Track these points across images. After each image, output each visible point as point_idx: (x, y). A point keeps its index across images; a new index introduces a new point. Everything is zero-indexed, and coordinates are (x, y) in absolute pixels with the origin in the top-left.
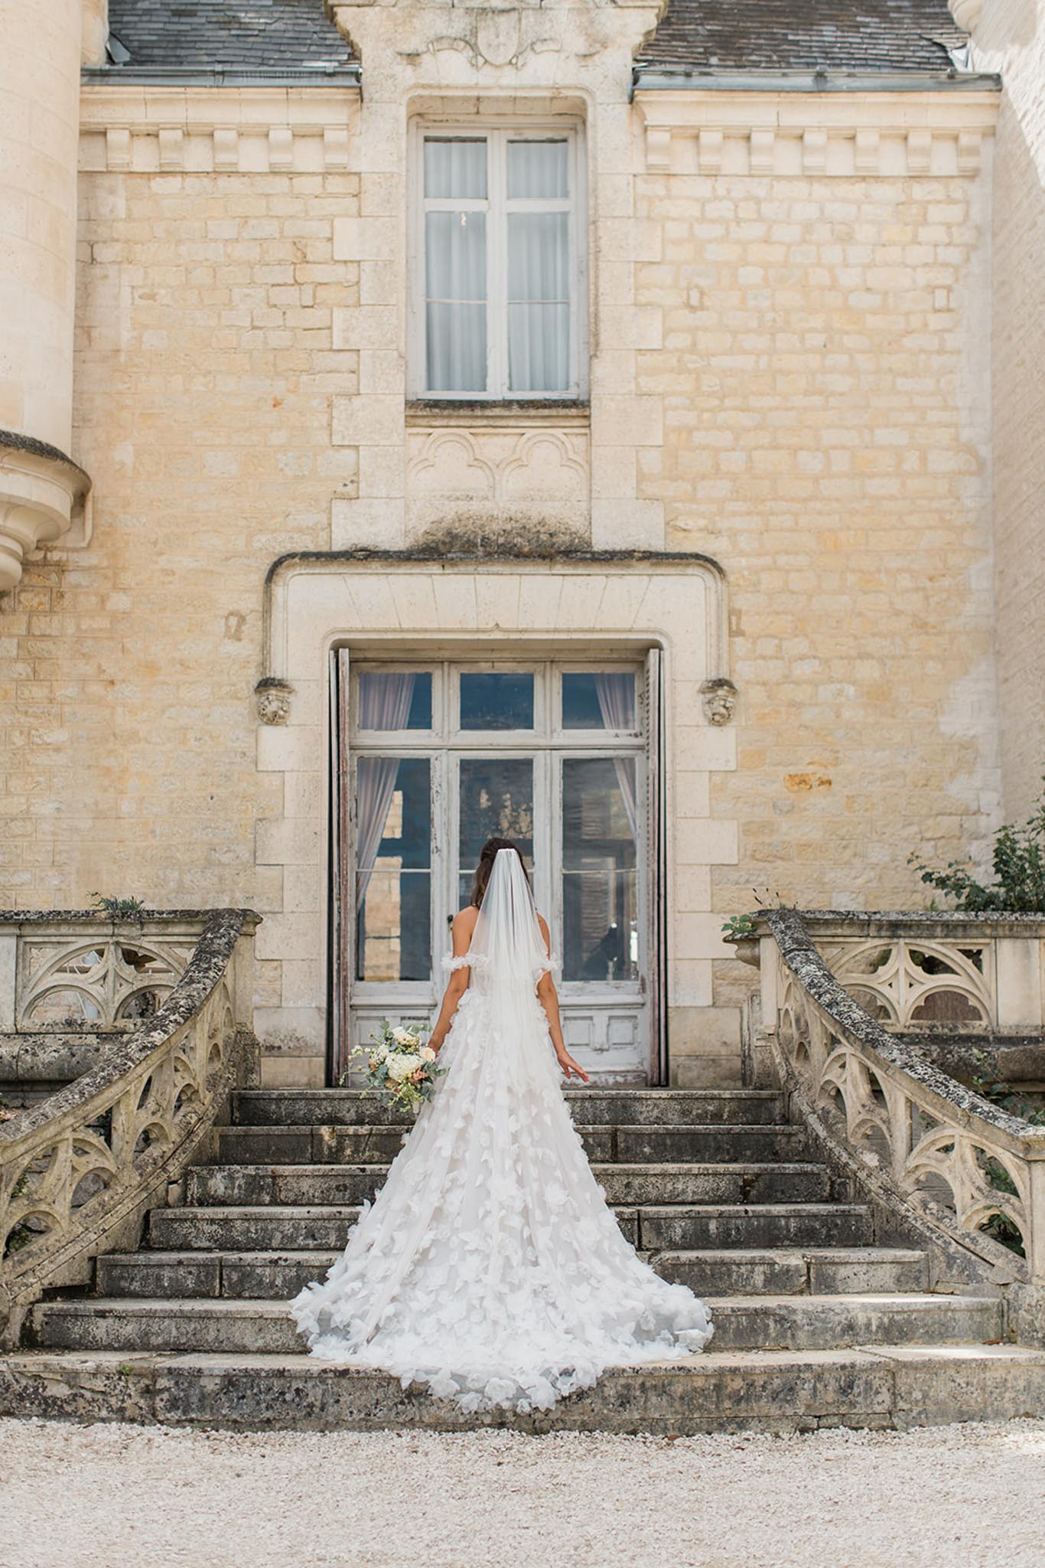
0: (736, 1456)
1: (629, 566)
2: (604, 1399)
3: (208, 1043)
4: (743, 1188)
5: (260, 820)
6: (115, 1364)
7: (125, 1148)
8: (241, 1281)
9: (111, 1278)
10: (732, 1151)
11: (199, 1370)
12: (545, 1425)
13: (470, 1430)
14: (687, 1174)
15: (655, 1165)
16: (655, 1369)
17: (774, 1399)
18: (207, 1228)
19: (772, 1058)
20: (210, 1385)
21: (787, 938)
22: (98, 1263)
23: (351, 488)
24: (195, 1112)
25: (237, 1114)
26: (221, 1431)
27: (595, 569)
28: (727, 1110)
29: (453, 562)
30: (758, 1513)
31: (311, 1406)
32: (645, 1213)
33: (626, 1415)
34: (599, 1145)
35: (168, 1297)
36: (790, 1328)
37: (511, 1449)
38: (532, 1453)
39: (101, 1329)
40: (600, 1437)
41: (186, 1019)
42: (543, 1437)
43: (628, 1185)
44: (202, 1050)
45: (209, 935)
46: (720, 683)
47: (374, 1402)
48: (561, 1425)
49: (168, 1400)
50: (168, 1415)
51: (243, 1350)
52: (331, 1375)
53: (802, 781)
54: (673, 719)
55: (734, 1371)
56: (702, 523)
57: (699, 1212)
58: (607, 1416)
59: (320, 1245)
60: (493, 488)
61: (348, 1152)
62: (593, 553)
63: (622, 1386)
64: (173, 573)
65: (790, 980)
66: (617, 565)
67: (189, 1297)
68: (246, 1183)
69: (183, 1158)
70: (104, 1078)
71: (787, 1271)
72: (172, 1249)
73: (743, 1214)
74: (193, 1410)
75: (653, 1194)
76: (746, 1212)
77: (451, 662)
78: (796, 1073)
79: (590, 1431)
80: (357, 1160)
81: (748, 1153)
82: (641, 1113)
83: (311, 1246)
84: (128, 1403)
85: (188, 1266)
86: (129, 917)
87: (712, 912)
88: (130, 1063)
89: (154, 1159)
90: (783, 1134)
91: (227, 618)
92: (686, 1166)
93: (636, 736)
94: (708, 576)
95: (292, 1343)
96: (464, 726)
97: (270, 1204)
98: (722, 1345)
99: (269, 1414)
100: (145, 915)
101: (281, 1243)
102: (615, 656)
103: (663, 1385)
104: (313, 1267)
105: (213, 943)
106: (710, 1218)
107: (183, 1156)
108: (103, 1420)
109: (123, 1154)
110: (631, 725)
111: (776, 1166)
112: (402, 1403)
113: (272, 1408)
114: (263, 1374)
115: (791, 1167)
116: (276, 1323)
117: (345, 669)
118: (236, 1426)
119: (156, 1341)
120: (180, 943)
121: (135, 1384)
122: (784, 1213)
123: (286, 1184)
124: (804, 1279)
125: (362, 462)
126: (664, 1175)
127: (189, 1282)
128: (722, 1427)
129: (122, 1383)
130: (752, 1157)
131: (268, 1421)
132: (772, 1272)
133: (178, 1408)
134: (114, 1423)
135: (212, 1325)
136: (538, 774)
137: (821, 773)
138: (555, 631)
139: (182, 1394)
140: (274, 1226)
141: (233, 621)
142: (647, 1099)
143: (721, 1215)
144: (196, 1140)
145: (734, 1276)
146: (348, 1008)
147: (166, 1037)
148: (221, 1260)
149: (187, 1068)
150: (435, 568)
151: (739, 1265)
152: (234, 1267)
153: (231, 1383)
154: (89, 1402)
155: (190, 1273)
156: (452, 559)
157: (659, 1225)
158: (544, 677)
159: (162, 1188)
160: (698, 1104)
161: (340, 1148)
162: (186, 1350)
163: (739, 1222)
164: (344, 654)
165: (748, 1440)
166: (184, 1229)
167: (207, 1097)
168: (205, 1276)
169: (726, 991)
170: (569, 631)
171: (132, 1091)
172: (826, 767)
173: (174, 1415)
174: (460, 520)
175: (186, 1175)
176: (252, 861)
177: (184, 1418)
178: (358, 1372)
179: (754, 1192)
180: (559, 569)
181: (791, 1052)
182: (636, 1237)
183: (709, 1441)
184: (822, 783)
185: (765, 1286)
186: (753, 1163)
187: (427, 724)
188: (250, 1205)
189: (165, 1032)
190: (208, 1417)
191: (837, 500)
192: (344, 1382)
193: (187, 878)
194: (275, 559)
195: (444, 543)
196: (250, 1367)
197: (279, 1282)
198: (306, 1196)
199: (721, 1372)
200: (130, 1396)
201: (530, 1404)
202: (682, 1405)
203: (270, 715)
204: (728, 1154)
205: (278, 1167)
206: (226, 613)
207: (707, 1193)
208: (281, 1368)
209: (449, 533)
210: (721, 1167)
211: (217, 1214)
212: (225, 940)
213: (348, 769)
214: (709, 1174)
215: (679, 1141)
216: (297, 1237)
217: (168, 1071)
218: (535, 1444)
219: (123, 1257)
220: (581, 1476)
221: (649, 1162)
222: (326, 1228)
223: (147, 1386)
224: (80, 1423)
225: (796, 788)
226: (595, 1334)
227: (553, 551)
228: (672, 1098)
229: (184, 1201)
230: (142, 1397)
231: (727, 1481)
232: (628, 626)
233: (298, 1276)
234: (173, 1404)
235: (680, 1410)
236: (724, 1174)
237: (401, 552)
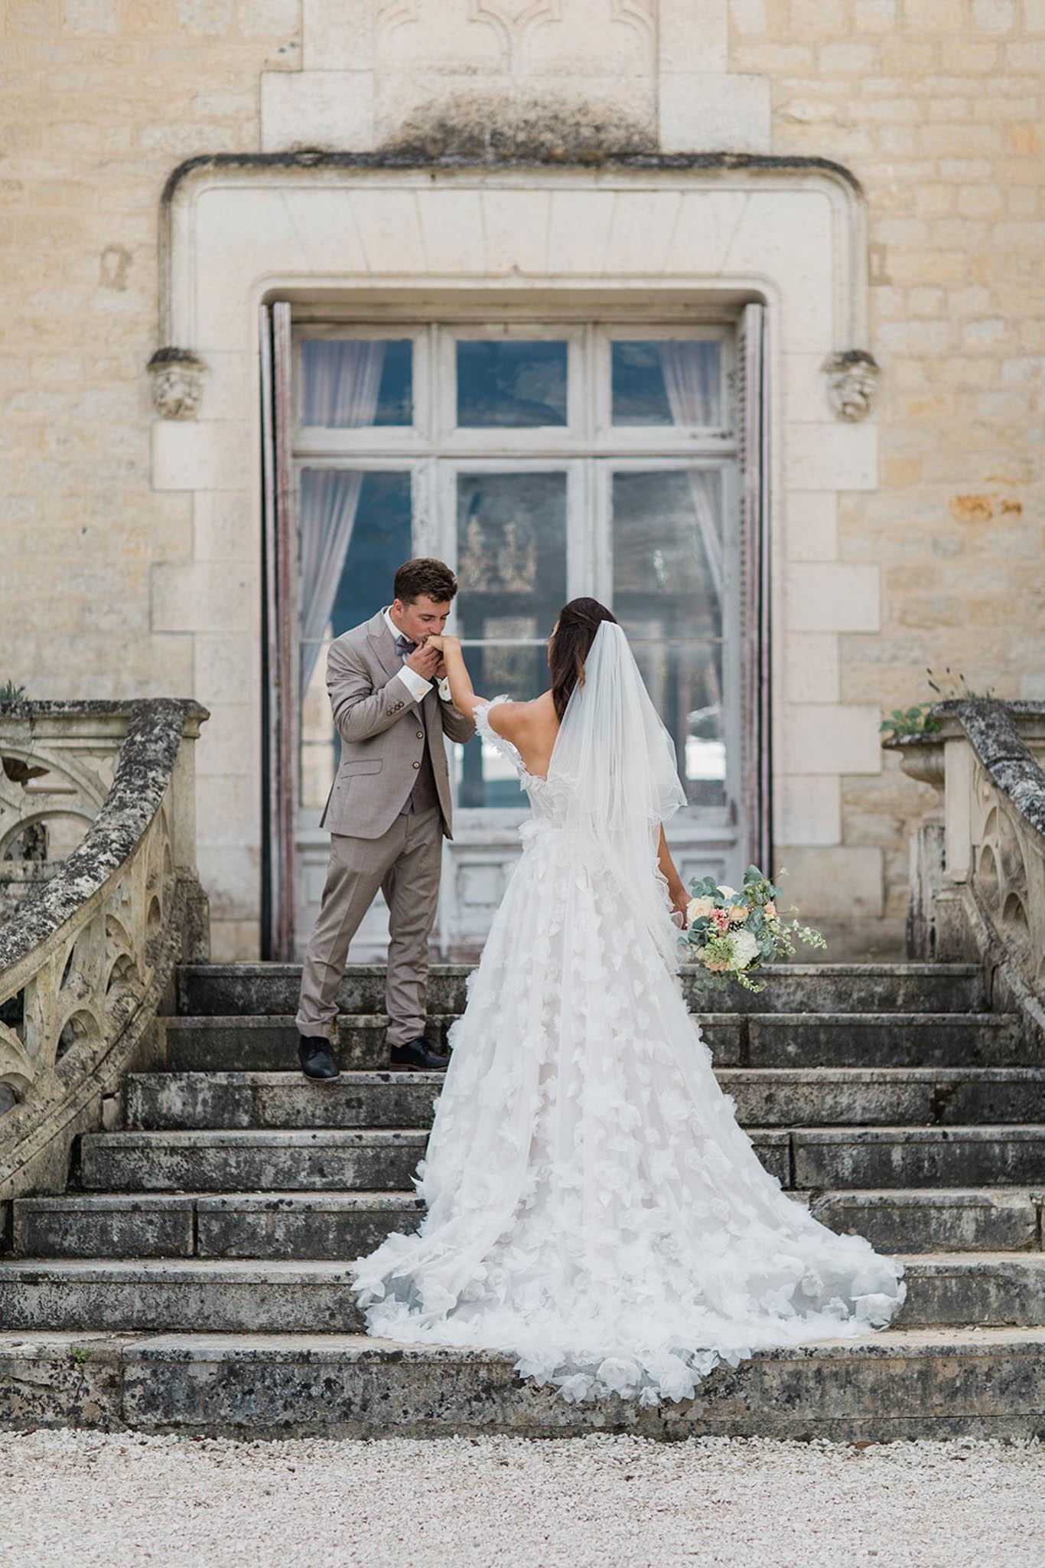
0: (955, 1467)
1: (716, 177)
2: (764, 1391)
3: (147, 895)
4: (934, 1102)
5: (159, 564)
6: (65, 1346)
7: (44, 1046)
8: (225, 1233)
9: (34, 1230)
10: (913, 1051)
11: (187, 1355)
12: (682, 1428)
13: (575, 1435)
14: (855, 1082)
15: (806, 1071)
16: (835, 1350)
17: (1002, 1392)
18: (166, 1160)
19: (964, 915)
20: (203, 1376)
21: (989, 742)
22: (15, 1208)
23: (291, 56)
24: (133, 996)
25: (185, 999)
26: (220, 1439)
27: (665, 181)
28: (902, 992)
29: (448, 170)
30: (1010, 1534)
31: (348, 1403)
32: (801, 1136)
33: (795, 1415)
34: (723, 1042)
35: (121, 1257)
36: (1018, 1295)
37: (638, 1459)
38: (669, 1464)
39: (30, 1301)
40: (759, 1445)
41: (122, 860)
42: (680, 1444)
43: (770, 1099)
44: (140, 908)
45: (138, 738)
46: (854, 357)
47: (439, 1397)
48: (703, 1428)
49: (142, 1397)
50: (143, 1418)
51: (239, 1329)
52: (377, 1360)
53: (976, 506)
54: (783, 411)
55: (948, 1352)
56: (827, 110)
57: (877, 1136)
58: (768, 1415)
59: (332, 1183)
60: (507, 54)
61: (357, 1052)
62: (661, 157)
63: (790, 1374)
64: (20, 186)
65: (995, 803)
66: (698, 175)
67: (150, 1256)
68: (213, 1097)
69: (121, 1061)
70: (16, 944)
71: (1008, 1217)
72: (115, 1190)
73: (940, 1139)
74: (178, 1410)
75: (806, 1111)
76: (945, 1135)
77: (443, 323)
78: (1004, 938)
79: (745, 1437)
80: (370, 1064)
81: (938, 1053)
82: (778, 996)
83: (318, 1185)
84: (85, 1401)
85: (148, 1212)
86: (13, 711)
87: (840, 703)
88: (50, 923)
89: (82, 1062)
90: (988, 1026)
91: (103, 256)
92: (854, 1071)
93: (723, 436)
94: (836, 193)
95: (309, 1318)
96: (463, 422)
97: (250, 1127)
98: (923, 1320)
99: (287, 1416)
100: (37, 708)
101: (275, 1181)
102: (692, 314)
103: (847, 1373)
104: (329, 1213)
105: (145, 749)
106: (893, 1144)
107: (121, 1058)
108: (49, 1425)
109: (42, 1055)
110: (714, 418)
111: (983, 1071)
112: (478, 1398)
113: (292, 1407)
114: (279, 1359)
115: (1003, 1073)
116: (285, 1291)
117: (284, 334)
118: (241, 1432)
119: (110, 1316)
120: (90, 750)
121: (93, 1375)
122: (998, 1137)
123: (272, 1098)
124: (1031, 1228)
125: (307, 14)
126: (821, 1084)
127: (149, 1235)
128: (929, 1432)
129: (75, 1374)
130: (943, 1057)
131: (287, 1425)
132: (987, 1217)
133: (157, 1408)
134: (65, 1430)
135: (194, 1295)
136: (575, 493)
137: (1006, 494)
138: (605, 276)
139: (162, 1388)
140: (263, 1157)
141: (113, 261)
142: (786, 976)
143: (908, 1139)
144: (137, 1035)
145: (934, 1225)
146: (293, 848)
147: (98, 885)
148: (195, 1203)
149: (121, 931)
150: (419, 179)
151: (940, 1209)
152: (216, 1214)
153: (232, 1372)
154: (27, 1400)
155: (151, 1222)
156: (447, 166)
157: (819, 1154)
158: (583, 346)
159: (94, 1104)
160: (860, 984)
161: (346, 1047)
162: (156, 1330)
163: (934, 1149)
164: (283, 311)
165: (968, 1447)
166: (132, 1162)
167: (147, 973)
168: (172, 1227)
169: (862, 822)
170: (625, 277)
171: (53, 965)
172: (1012, 484)
173: (152, 1418)
174: (458, 106)
175: (125, 1085)
176: (146, 627)
177: (165, 1421)
178: (415, 1356)
179: (950, 1109)
180: (609, 181)
181: (993, 908)
182: (787, 1171)
183: (912, 1449)
184: (1007, 509)
185: (976, 1239)
186: (946, 1067)
187: (404, 419)
188: (221, 1128)
189: (95, 878)
190: (200, 1420)
191: (1034, 75)
192: (395, 1370)
193: (48, 653)
194: (177, 164)
195: (434, 141)
196: (259, 1350)
197: (280, 1234)
198: (302, 1115)
199: (929, 1354)
200: (87, 1391)
201: (658, 1395)
202: (874, 1400)
203: (172, 405)
204: (909, 1054)
205: (260, 1074)
206: (102, 248)
207: (883, 1110)
208: (305, 1351)
209: (442, 126)
210: (903, 1073)
211: (179, 1139)
212: (162, 745)
213: (290, 487)
214: (886, 1083)
215: (838, 1036)
216: (298, 1172)
217: (98, 935)
218: (669, 1455)
219: (51, 1200)
220: (747, 1491)
221: (794, 1066)
222: (340, 1159)
223: (112, 1377)
224: (15, 1429)
225: (967, 516)
226: (736, 1302)
227: (600, 153)
228: (823, 975)
229: (123, 1122)
230: (104, 1393)
231: (954, 1498)
232: (714, 270)
233: (308, 1226)
234: (150, 1402)
235: (871, 1408)
236: (908, 1083)
237: (368, 154)
